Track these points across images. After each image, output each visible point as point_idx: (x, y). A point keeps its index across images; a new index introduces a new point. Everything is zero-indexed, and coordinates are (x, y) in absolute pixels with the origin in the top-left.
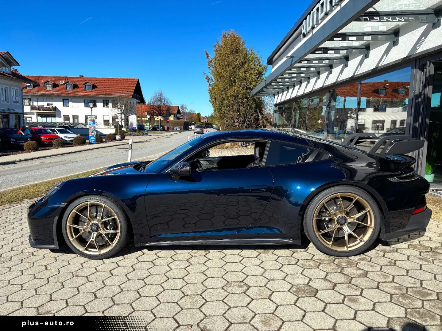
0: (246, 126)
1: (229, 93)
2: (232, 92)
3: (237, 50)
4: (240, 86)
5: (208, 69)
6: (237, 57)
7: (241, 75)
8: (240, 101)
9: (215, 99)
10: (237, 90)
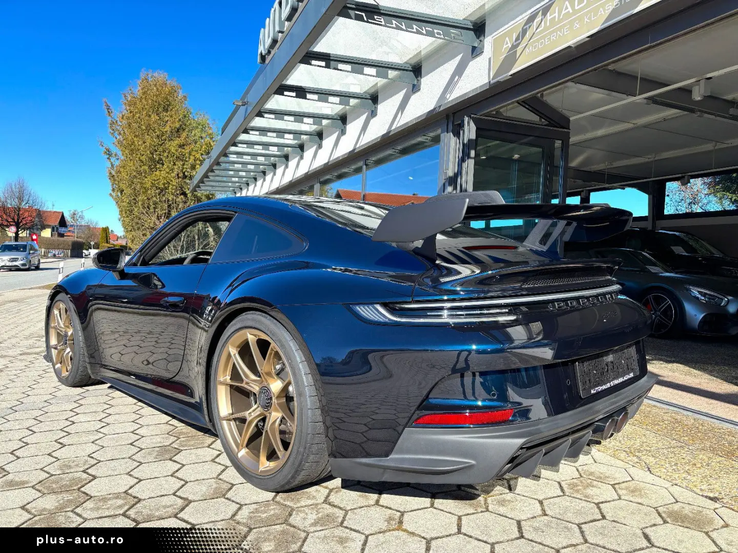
0: (183, 246)
1: (148, 182)
2: (155, 180)
3: (168, 105)
4: (172, 170)
5: (110, 135)
6: (166, 119)
7: (173, 150)
8: (170, 198)
9: (122, 191)
10: (164, 178)
